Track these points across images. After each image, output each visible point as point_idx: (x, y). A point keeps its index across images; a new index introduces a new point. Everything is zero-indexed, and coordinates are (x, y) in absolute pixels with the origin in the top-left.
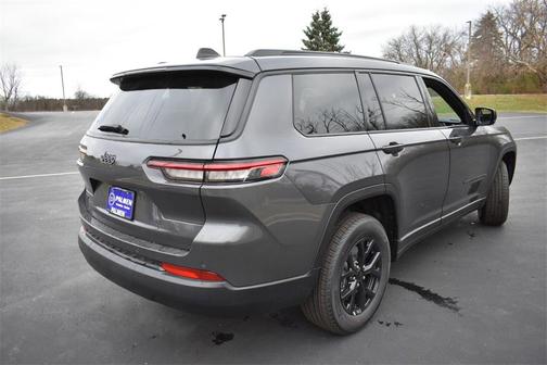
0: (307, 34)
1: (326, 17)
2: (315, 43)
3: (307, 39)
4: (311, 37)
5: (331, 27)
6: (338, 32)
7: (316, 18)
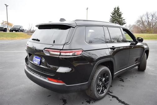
0: (112, 14)
1: (118, 9)
2: (114, 16)
3: (112, 15)
4: (113, 15)
5: (119, 12)
6: (121, 13)
7: (115, 9)
